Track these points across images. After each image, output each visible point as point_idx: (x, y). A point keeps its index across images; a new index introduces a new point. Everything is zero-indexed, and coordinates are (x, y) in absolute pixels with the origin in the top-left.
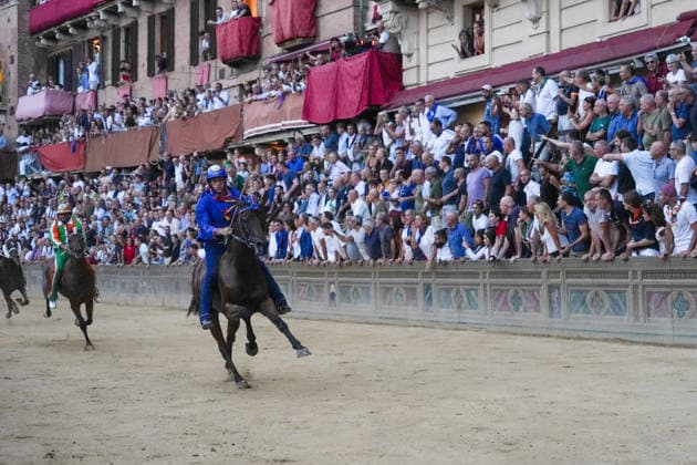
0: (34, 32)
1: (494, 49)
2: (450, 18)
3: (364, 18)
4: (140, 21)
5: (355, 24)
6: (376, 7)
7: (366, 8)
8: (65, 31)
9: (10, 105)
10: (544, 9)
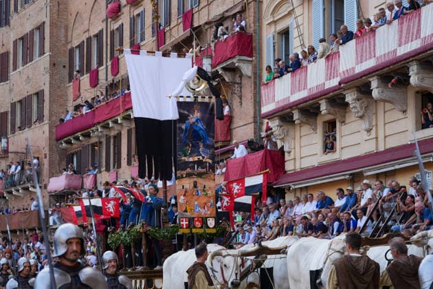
0: (58, 139)
1: (342, 148)
2: (315, 130)
3: (260, 129)
4: (122, 133)
5: (255, 134)
6: (268, 123)
7: (262, 123)
8: (77, 139)
9: (44, 183)
10: (374, 123)
